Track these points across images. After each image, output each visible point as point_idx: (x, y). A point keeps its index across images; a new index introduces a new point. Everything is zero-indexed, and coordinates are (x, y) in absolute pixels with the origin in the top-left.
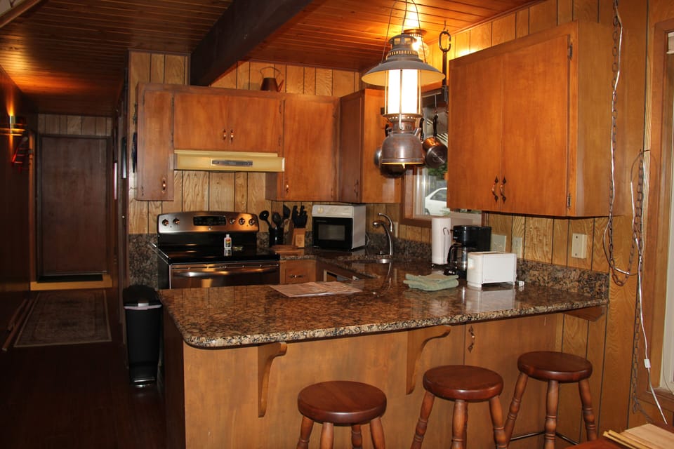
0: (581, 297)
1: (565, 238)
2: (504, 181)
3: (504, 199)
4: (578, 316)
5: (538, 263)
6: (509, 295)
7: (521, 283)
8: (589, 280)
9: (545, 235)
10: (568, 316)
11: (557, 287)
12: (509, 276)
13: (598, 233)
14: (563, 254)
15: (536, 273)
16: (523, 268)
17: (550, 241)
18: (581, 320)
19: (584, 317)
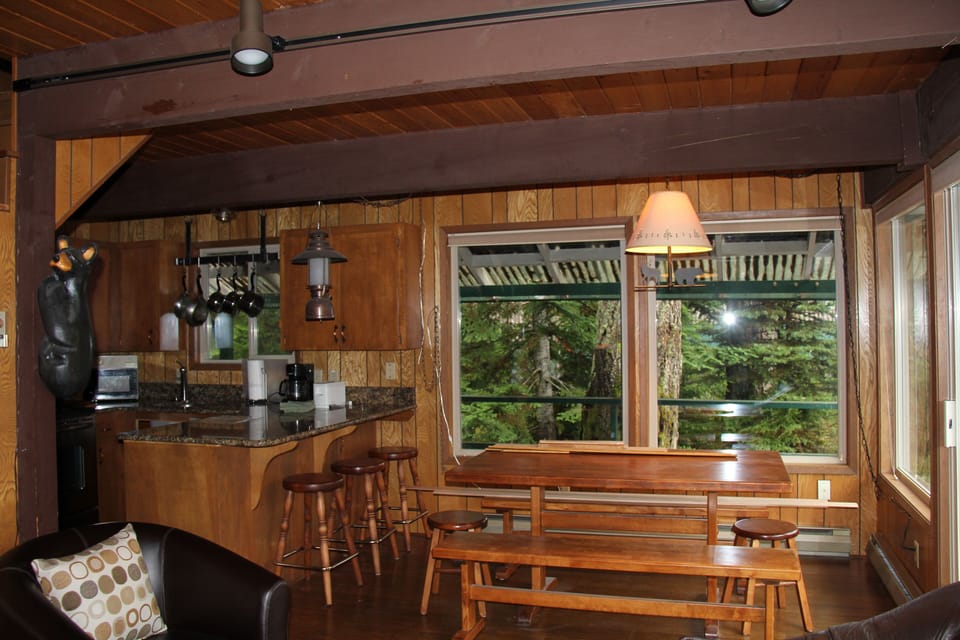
0: (396, 406)
1: (378, 365)
2: (343, 328)
3: (344, 340)
4: (394, 420)
5: (357, 388)
6: (344, 412)
7: (350, 403)
8: (402, 394)
9: (360, 366)
10: (384, 422)
11: (376, 402)
12: (341, 400)
13: (404, 360)
14: (377, 379)
15: (356, 395)
16: (349, 391)
17: (365, 371)
18: (396, 423)
19: (398, 420)
